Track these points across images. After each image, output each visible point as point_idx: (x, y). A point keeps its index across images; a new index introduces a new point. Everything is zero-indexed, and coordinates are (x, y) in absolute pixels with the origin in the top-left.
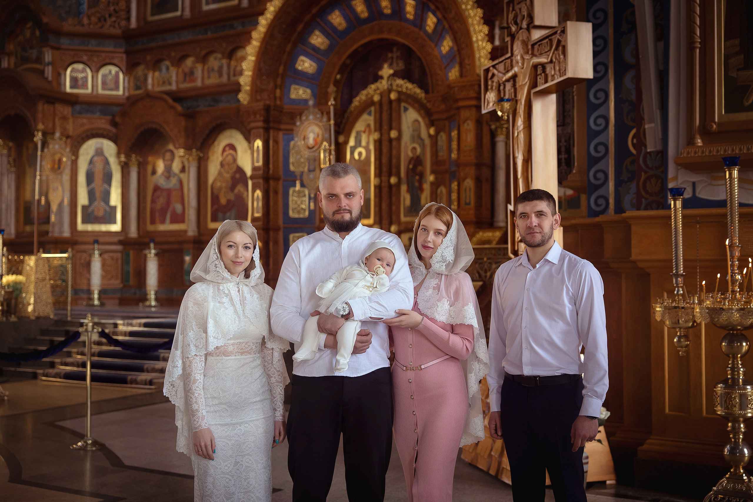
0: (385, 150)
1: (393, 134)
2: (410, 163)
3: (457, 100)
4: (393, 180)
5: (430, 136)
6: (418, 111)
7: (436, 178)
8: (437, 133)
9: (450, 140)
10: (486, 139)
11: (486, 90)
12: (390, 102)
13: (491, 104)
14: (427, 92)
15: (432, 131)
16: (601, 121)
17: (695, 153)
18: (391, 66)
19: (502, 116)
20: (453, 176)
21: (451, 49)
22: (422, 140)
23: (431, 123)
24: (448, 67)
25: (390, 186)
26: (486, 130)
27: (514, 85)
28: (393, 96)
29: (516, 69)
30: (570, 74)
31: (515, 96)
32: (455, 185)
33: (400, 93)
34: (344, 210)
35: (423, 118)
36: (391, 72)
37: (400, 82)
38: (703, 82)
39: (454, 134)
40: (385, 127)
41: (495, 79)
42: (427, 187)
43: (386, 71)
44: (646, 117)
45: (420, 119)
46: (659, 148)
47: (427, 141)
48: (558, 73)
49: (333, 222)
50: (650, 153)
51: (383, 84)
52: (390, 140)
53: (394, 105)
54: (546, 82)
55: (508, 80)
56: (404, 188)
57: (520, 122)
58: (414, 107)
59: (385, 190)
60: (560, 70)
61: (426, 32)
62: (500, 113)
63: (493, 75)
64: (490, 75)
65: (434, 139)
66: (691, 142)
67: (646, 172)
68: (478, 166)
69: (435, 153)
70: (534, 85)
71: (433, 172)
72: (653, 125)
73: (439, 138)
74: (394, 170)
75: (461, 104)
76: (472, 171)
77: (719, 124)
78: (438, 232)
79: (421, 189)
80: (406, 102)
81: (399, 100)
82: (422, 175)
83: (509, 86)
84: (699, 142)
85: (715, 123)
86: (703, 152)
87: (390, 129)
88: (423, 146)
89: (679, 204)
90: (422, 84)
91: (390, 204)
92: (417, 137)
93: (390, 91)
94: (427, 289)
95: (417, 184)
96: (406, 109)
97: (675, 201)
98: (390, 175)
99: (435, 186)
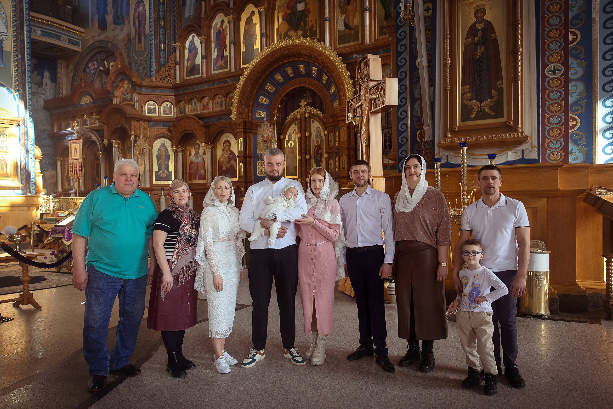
0: (303, 142)
1: (307, 134)
2: (315, 148)
3: (338, 117)
4: (307, 157)
5: (325, 135)
6: (319, 123)
7: (328, 156)
8: (329, 133)
9: (335, 137)
10: (352, 136)
11: (348, 112)
12: (306, 118)
13: (351, 119)
14: (323, 113)
15: (326, 133)
16: (404, 126)
17: (448, 141)
18: (305, 100)
19: (355, 124)
20: (337, 154)
21: (335, 91)
22: (321, 137)
23: (326, 129)
24: (333, 101)
25: (306, 160)
26: (352, 131)
27: (361, 109)
28: (307, 115)
29: (362, 101)
30: (387, 104)
31: (362, 115)
32: (337, 159)
33: (310, 113)
34: (275, 171)
35: (321, 126)
36: (306, 103)
37: (310, 108)
38: (451, 107)
39: (337, 134)
40: (303, 131)
41: (352, 106)
42: (324, 160)
43: (303, 103)
44: (425, 124)
45: (320, 127)
46: (431, 139)
47: (324, 137)
48: (381, 103)
49: (270, 176)
50: (426, 141)
51: (302, 110)
52: (306, 137)
53: (307, 119)
54: (376, 107)
55: (358, 107)
56: (313, 160)
57: (364, 127)
58: (317, 121)
59: (304, 162)
60: (382, 102)
61: (322, 83)
62: (354, 123)
63: (351, 104)
64: (350, 104)
65: (327, 136)
66: (445, 136)
67: (425, 151)
68: (349, 149)
69: (328, 143)
70: (371, 109)
71: (327, 153)
72: (428, 128)
73: (329, 136)
74: (308, 152)
75: (340, 119)
76: (346, 152)
77: (459, 127)
78: (320, 181)
79: (321, 161)
80: (313, 118)
81: (310, 117)
82: (321, 154)
83: (359, 109)
84: (449, 136)
85: (457, 126)
86: (451, 141)
87: (306, 132)
88: (322, 140)
89: (439, 166)
90: (321, 109)
91: (306, 169)
92: (318, 136)
93: (305, 113)
94: (320, 208)
95: (319, 159)
96: (313, 122)
97: (437, 164)
98: (306, 155)
99: (328, 159)
